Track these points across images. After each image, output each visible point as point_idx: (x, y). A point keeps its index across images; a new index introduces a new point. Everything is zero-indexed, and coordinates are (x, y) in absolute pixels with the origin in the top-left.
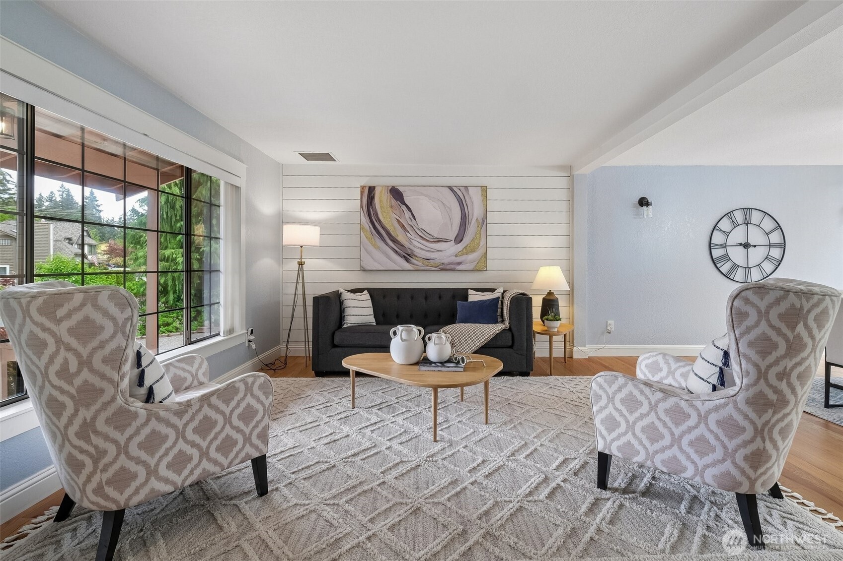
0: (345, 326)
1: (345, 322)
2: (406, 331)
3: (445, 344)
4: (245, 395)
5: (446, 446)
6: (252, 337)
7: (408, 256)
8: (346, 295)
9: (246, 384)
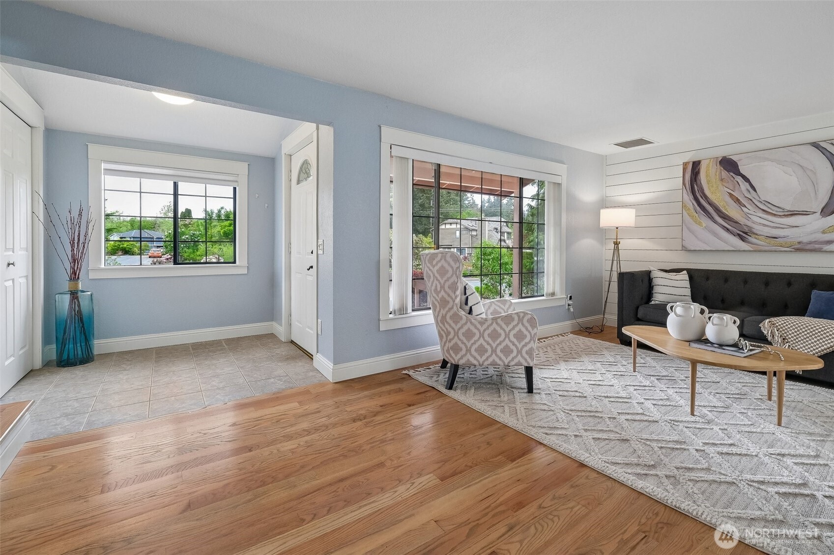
0: (653, 303)
1: (653, 299)
2: (682, 307)
3: (727, 326)
4: (518, 324)
5: (701, 421)
6: (570, 302)
7: (744, 234)
8: (656, 274)
9: (519, 317)
